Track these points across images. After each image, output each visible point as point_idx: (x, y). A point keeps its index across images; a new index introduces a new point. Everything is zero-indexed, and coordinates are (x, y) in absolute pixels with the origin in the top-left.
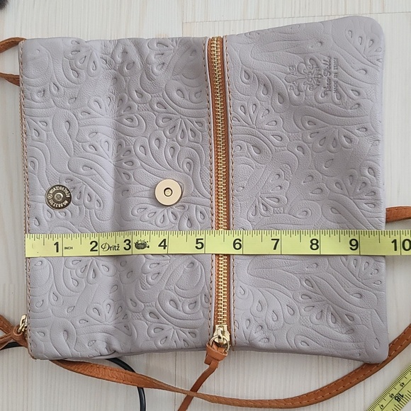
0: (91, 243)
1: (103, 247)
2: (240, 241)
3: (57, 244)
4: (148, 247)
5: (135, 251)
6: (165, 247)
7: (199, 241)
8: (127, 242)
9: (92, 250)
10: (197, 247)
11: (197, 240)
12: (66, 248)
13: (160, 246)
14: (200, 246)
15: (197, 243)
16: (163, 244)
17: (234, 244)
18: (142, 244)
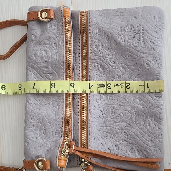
0: (130, 88)
1: (123, 86)
2: (52, 87)
3: (148, 87)
4: (98, 85)
5: (105, 83)
6: (90, 85)
7: (73, 87)
8: (109, 88)
9: (129, 84)
10: (74, 84)
11: (74, 88)
12: (143, 85)
13: (92, 85)
14: (72, 85)
15: (74, 86)
16: (91, 86)
17: (55, 86)
18: (101, 86)
